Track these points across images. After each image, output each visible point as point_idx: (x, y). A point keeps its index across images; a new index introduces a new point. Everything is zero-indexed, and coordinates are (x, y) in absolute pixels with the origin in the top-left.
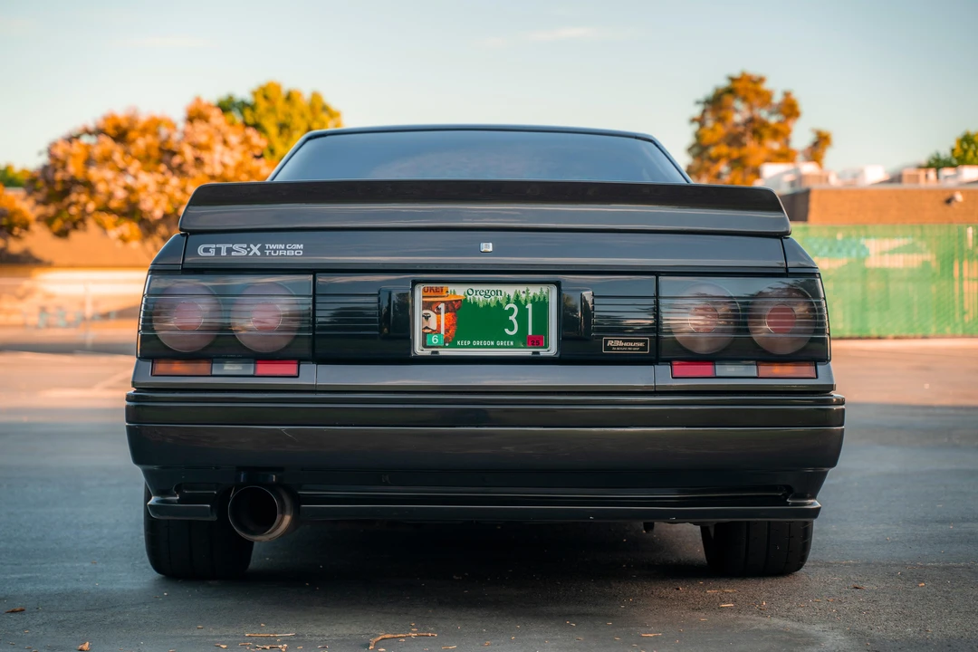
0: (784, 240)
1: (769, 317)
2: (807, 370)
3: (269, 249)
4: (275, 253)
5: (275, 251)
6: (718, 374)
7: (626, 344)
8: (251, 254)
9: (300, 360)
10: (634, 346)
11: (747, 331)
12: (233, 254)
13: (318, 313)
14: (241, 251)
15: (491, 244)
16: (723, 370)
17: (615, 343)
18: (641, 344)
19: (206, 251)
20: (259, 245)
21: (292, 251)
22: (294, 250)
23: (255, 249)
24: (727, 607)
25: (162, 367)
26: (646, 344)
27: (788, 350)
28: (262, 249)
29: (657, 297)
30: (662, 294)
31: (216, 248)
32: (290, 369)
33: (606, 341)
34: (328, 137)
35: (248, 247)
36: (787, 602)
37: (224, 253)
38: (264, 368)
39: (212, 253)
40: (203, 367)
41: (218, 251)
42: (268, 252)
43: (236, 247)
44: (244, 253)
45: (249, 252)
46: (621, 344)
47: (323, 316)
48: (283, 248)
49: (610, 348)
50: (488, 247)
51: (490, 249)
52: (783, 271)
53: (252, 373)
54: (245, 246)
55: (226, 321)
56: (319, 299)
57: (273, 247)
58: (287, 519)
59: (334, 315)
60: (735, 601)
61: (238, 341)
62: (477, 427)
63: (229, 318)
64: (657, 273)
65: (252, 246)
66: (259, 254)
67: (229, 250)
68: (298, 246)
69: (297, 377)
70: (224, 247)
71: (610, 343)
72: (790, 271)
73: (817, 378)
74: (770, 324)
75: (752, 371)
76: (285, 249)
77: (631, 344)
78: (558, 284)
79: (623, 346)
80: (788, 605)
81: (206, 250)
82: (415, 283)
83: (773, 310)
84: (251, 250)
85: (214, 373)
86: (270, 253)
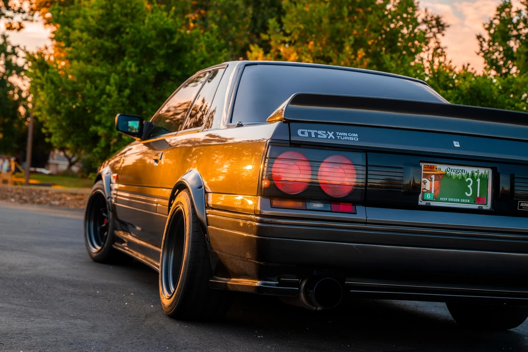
3: (339, 135)
4: (343, 138)
5: (343, 136)
8: (329, 137)
9: (355, 203)
12: (319, 137)
14: (324, 136)
17: (524, 205)
19: (303, 134)
20: (332, 133)
21: (351, 138)
22: (354, 137)
23: (331, 135)
25: (276, 202)
28: (335, 135)
31: (308, 132)
33: (520, 203)
35: (327, 133)
37: (313, 136)
39: (306, 135)
41: (310, 134)
42: (338, 137)
43: (319, 132)
44: (325, 136)
45: (328, 136)
48: (346, 135)
49: (521, 207)
53: (330, 210)
54: (325, 132)
56: (369, 168)
57: (341, 134)
61: (322, 190)
62: (458, 249)
63: (317, 179)
65: (328, 132)
66: (334, 138)
67: (316, 134)
68: (354, 135)
69: (356, 213)
70: (313, 132)
71: (522, 205)
76: (348, 136)
81: (303, 133)
84: (329, 135)
85: (308, 208)
86: (340, 138)
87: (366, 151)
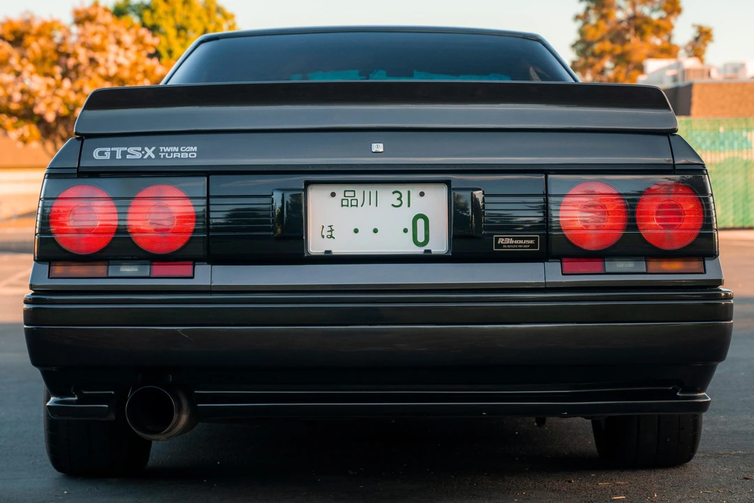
0: (671, 138)
1: (657, 213)
2: (695, 265)
3: (163, 152)
4: (169, 155)
5: (169, 153)
6: (607, 270)
7: (516, 242)
8: (146, 157)
9: (195, 260)
10: (525, 243)
11: (636, 228)
12: (128, 157)
13: (212, 215)
14: (136, 154)
15: (381, 145)
16: (611, 266)
17: (506, 241)
18: (532, 242)
19: (101, 155)
20: (153, 148)
21: (186, 154)
22: (189, 152)
23: (150, 152)
24: (619, 499)
25: (58, 270)
26: (536, 242)
27: (677, 246)
28: (156, 152)
29: (546, 195)
30: (551, 191)
31: (111, 151)
32: (185, 269)
33: (497, 239)
34: (221, 40)
35: (143, 150)
36: (678, 494)
37: (119, 156)
38: (160, 269)
39: (108, 156)
40: (100, 269)
41: (113, 154)
42: (162, 154)
43: (131, 150)
44: (139, 156)
45: (143, 155)
46: (512, 241)
47: (218, 217)
48: (177, 150)
49: (501, 246)
50: (378, 147)
51: (381, 150)
52: (670, 168)
53: (148, 274)
54: (140, 149)
55: (122, 223)
56: (212, 201)
57: (167, 149)
58: (184, 418)
59: (229, 216)
60: (626, 493)
61: (133, 243)
62: (370, 325)
63: (125, 220)
64: (545, 171)
65: (146, 149)
66: (153, 156)
67: (124, 154)
68: (192, 149)
69: (192, 278)
70: (119, 150)
71: (501, 241)
72: (677, 168)
73: (705, 273)
74: (658, 220)
75: (641, 266)
76: (180, 152)
77: (521, 242)
78: (448, 183)
79: (514, 244)
80: (678, 497)
81: (101, 153)
82: (308, 184)
83: (660, 207)
84: (146, 153)
85: (110, 275)
86: (164, 156)
87: (206, 173)
